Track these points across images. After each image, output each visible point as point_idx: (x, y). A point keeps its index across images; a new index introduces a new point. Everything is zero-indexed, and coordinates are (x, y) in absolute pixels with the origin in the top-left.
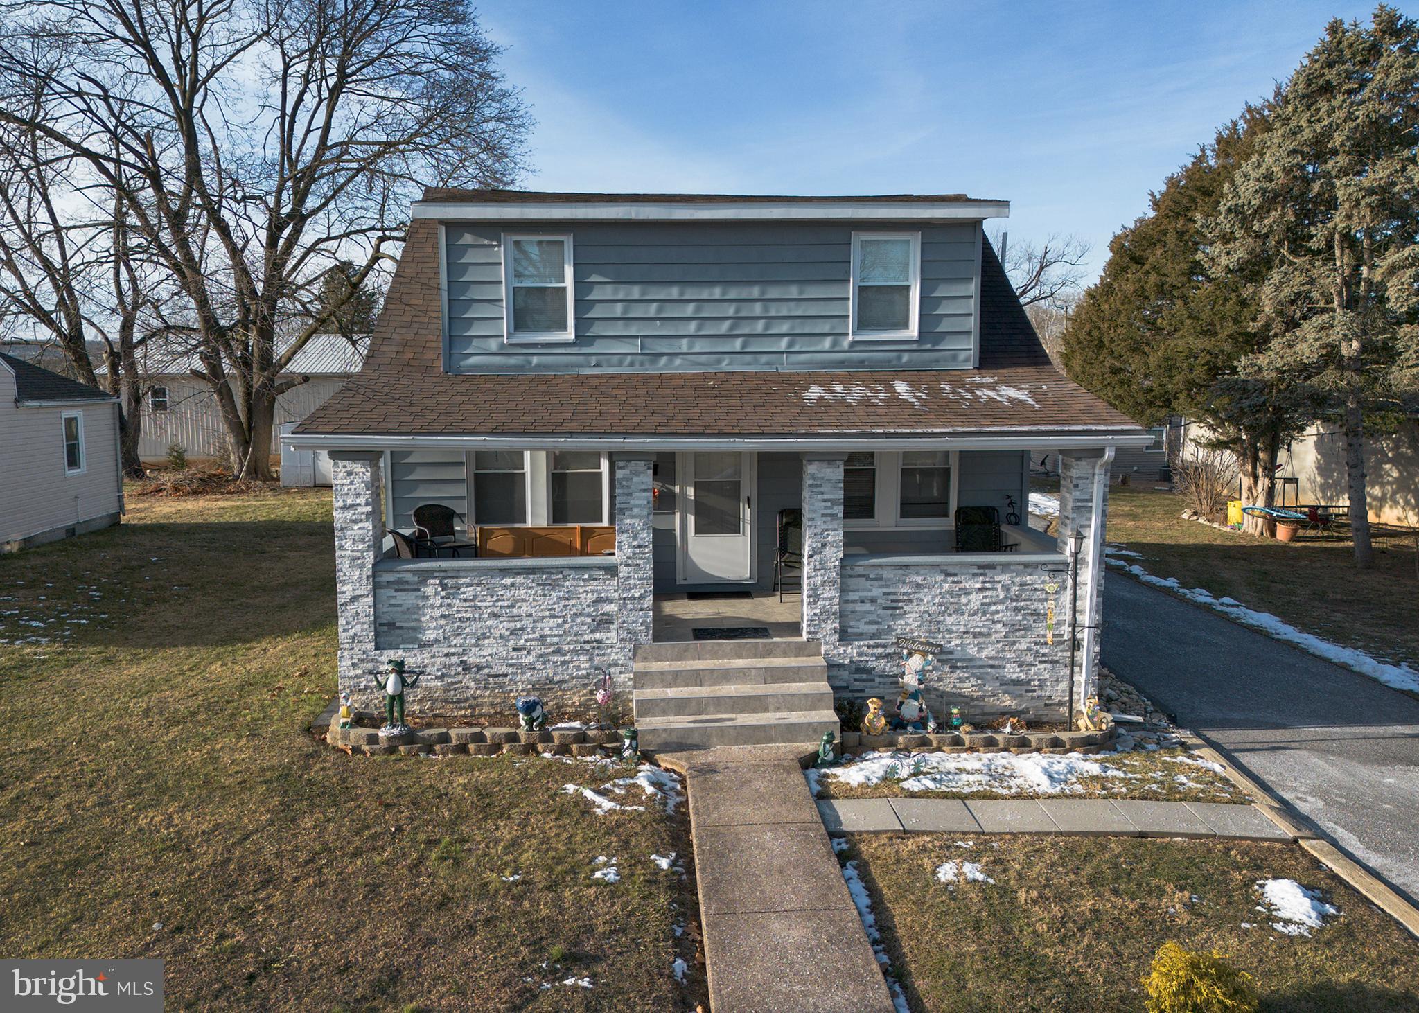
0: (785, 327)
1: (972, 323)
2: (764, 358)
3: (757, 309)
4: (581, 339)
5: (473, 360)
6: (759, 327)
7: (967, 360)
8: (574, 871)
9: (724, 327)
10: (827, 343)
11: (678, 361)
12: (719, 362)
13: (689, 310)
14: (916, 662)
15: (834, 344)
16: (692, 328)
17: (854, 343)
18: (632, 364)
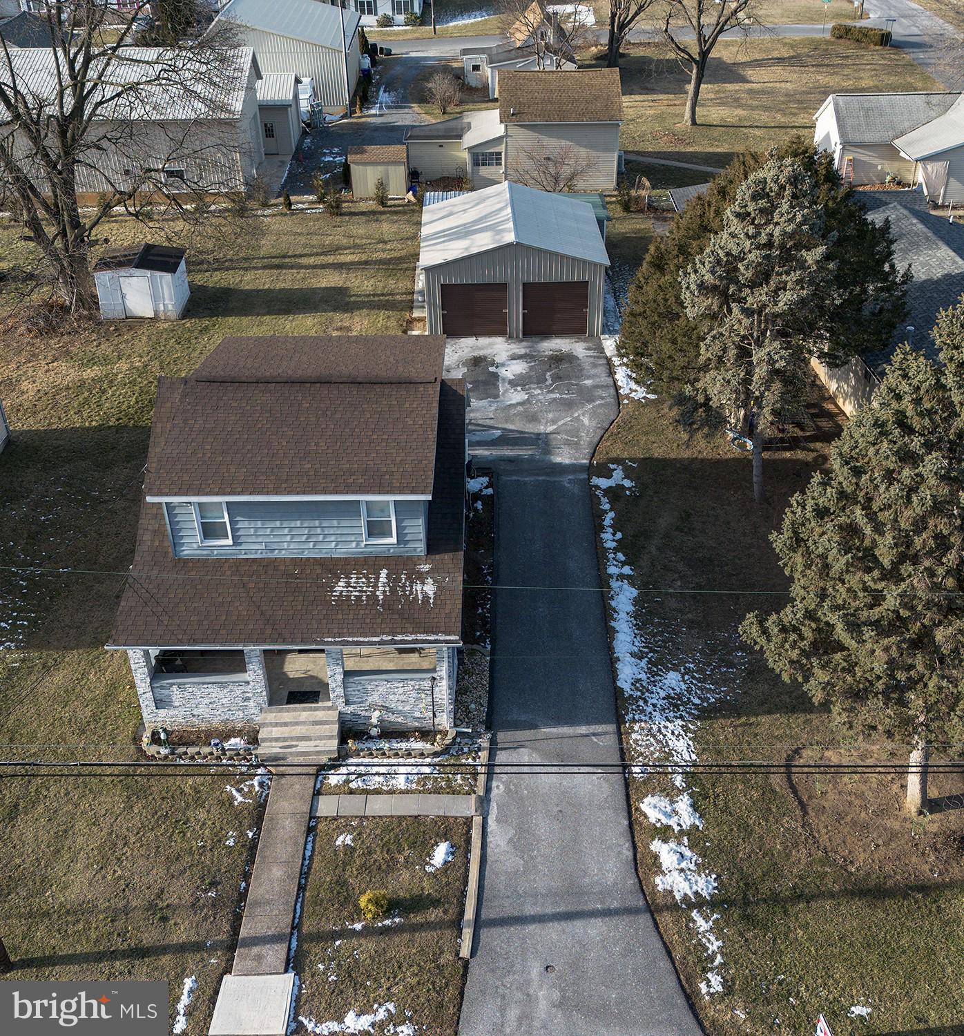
0: (333, 538)
1: (422, 536)
2: (324, 551)
3: (319, 530)
4: (235, 543)
5: (186, 552)
6: (321, 538)
7: (421, 551)
8: (220, 841)
9: (304, 538)
10: (354, 545)
11: (283, 552)
12: (303, 552)
13: (286, 531)
14: (377, 713)
15: (357, 545)
16: (288, 538)
17: (366, 545)
18: (261, 553)
